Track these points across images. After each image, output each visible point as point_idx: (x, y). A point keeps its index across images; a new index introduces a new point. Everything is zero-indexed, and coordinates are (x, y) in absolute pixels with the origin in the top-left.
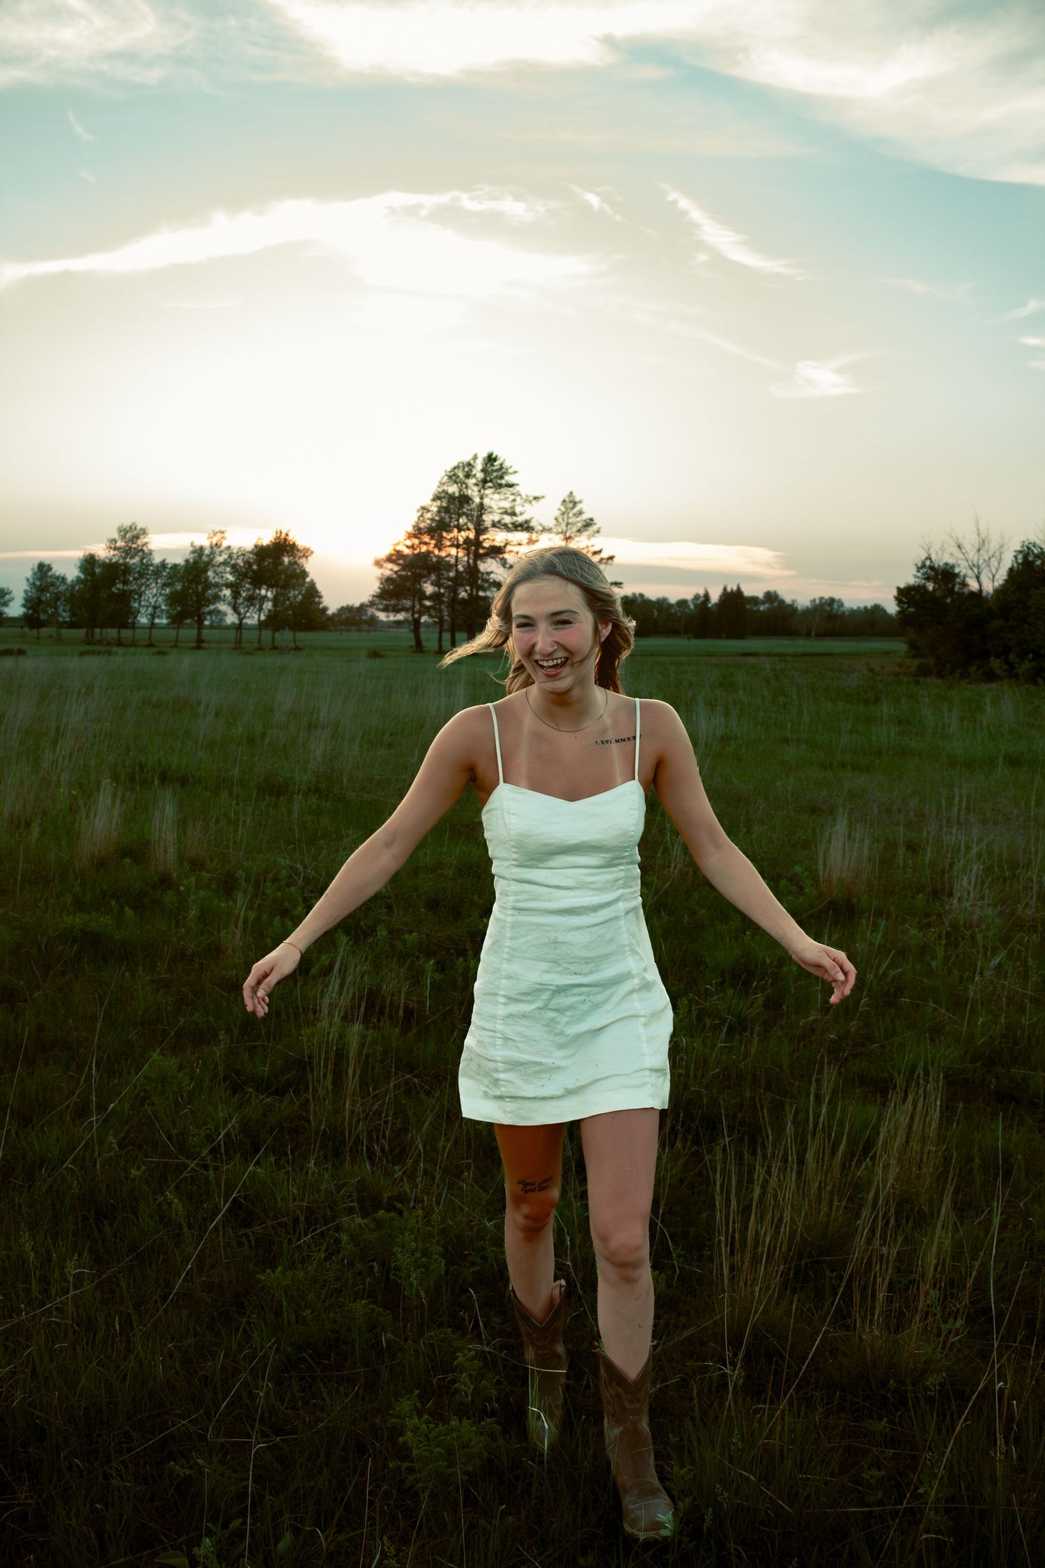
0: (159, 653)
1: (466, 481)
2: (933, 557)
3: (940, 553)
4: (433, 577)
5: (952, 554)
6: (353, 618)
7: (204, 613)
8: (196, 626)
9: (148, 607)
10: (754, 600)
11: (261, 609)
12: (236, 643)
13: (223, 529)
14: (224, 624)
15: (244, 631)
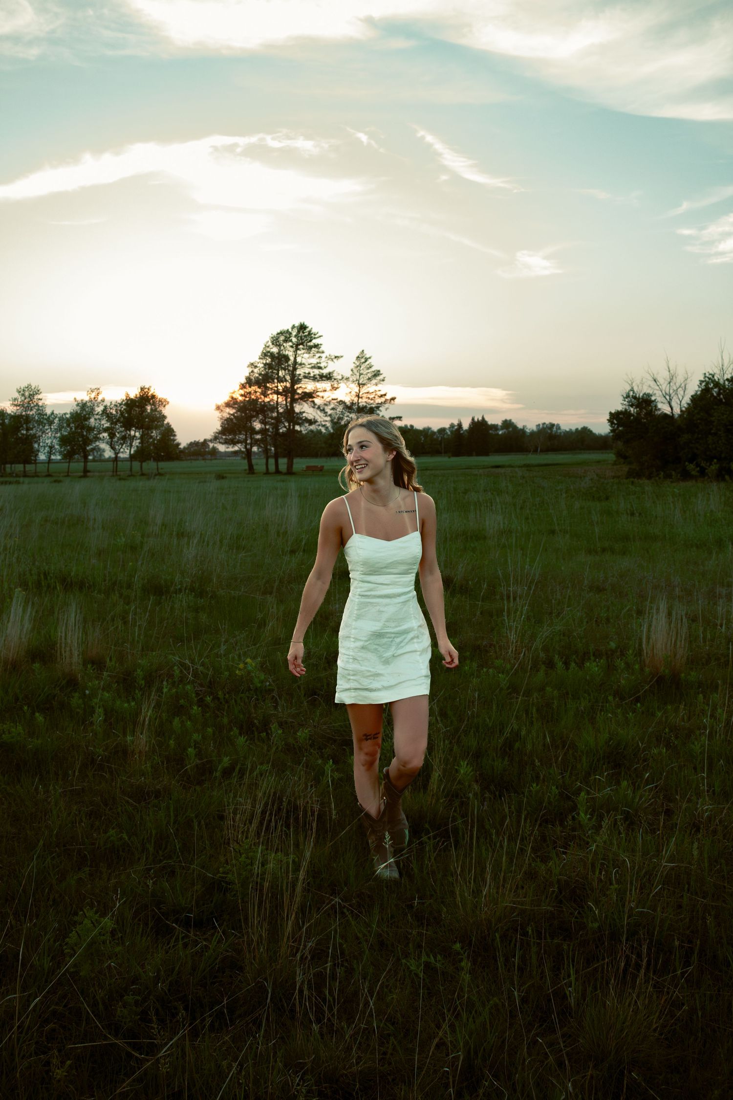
0: (55, 481)
1: (285, 344)
2: (636, 389)
3: (640, 386)
4: (261, 417)
5: (650, 386)
6: (199, 450)
7: (88, 451)
8: (83, 460)
9: (45, 447)
10: (495, 427)
11: (131, 446)
12: (113, 472)
13: (99, 387)
14: (103, 458)
15: (119, 463)
